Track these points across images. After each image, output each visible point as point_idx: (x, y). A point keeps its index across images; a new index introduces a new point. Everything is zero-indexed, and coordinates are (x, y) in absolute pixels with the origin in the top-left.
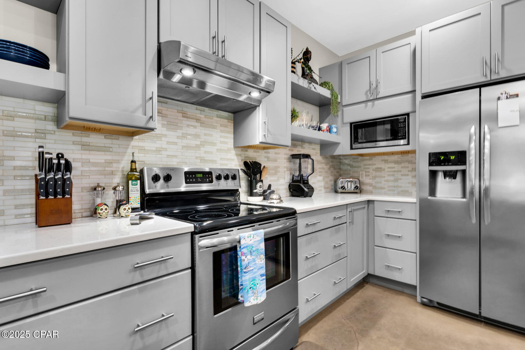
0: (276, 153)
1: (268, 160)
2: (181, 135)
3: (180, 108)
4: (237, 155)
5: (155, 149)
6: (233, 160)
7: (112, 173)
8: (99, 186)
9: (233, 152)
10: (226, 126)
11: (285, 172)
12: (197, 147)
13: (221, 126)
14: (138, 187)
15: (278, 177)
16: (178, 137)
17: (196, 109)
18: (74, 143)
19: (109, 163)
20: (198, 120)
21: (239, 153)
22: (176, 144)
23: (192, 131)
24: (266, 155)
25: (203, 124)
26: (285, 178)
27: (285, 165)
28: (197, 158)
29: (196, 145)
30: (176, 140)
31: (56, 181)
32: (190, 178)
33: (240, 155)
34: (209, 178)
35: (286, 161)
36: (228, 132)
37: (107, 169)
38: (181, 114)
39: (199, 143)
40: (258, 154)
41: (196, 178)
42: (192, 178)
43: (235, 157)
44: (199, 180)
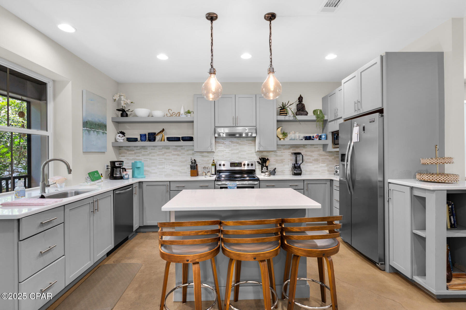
0: (281, 153)
1: (276, 156)
2: (231, 149)
3: (230, 140)
4: (257, 155)
5: (221, 155)
6: (255, 157)
7: (209, 163)
8: (205, 167)
9: (255, 154)
10: (251, 143)
11: (289, 162)
12: (237, 153)
13: (248, 144)
14: (214, 168)
15: (283, 164)
16: (230, 150)
17: (237, 139)
18: (200, 155)
19: (208, 160)
20: (237, 143)
21: (258, 154)
22: (229, 153)
23: (235, 148)
24: (275, 154)
25: (240, 144)
26: (289, 165)
27: (289, 158)
28: (237, 157)
29: (237, 152)
30: (229, 152)
31: (194, 166)
32: (232, 165)
33: (259, 155)
34: (240, 165)
35: (290, 156)
36: (252, 146)
37: (208, 162)
38: (231, 142)
39: (238, 152)
40: (269, 154)
41: (235, 165)
42: (233, 165)
43: (256, 156)
44: (236, 166)
